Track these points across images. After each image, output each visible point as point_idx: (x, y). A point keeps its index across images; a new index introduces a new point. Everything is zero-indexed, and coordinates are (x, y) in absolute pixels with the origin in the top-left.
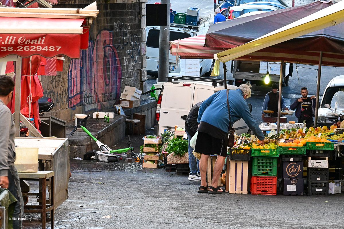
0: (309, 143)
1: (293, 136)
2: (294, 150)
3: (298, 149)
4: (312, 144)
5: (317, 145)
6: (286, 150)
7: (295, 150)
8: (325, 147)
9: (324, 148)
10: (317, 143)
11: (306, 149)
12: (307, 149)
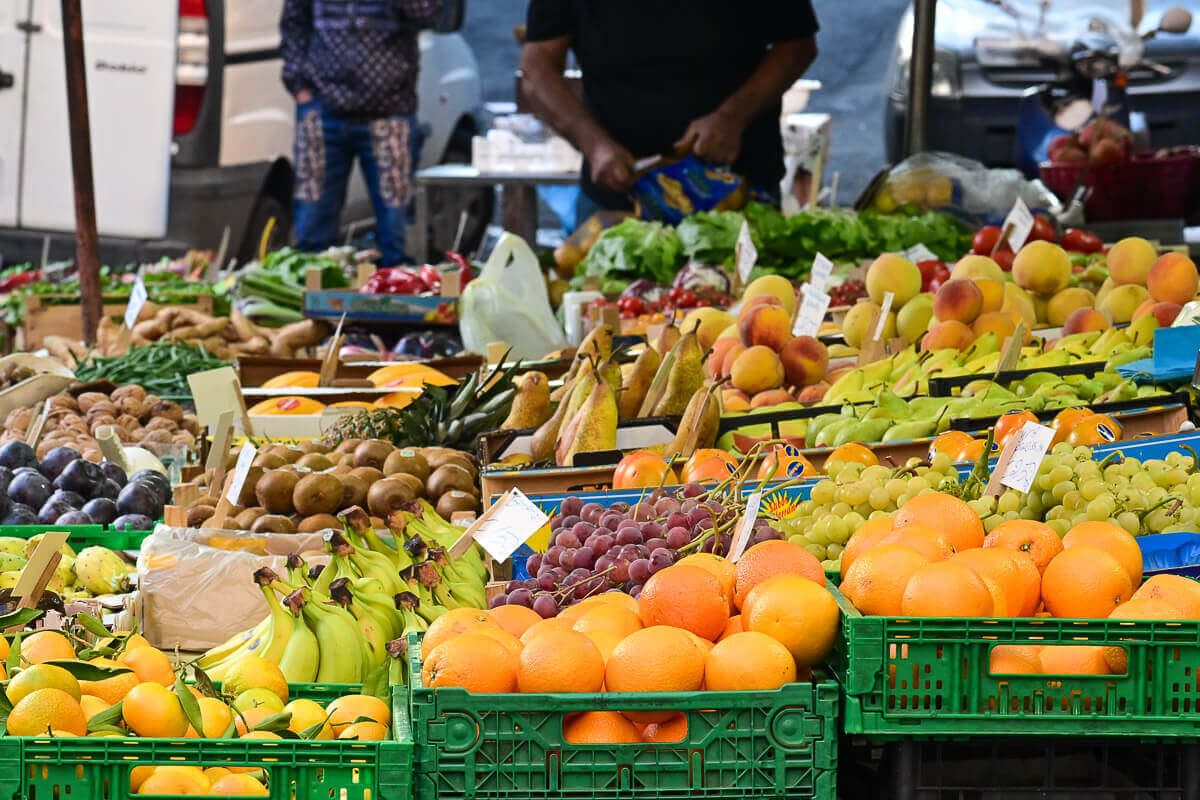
0: (891, 629)
1: (683, 393)
2: (650, 751)
3: (719, 729)
4: (928, 657)
5: (1011, 660)
6: (523, 745)
7: (671, 751)
8: (1126, 691)
9: (1122, 704)
10: (1004, 637)
11: (840, 722)
12: (853, 728)
